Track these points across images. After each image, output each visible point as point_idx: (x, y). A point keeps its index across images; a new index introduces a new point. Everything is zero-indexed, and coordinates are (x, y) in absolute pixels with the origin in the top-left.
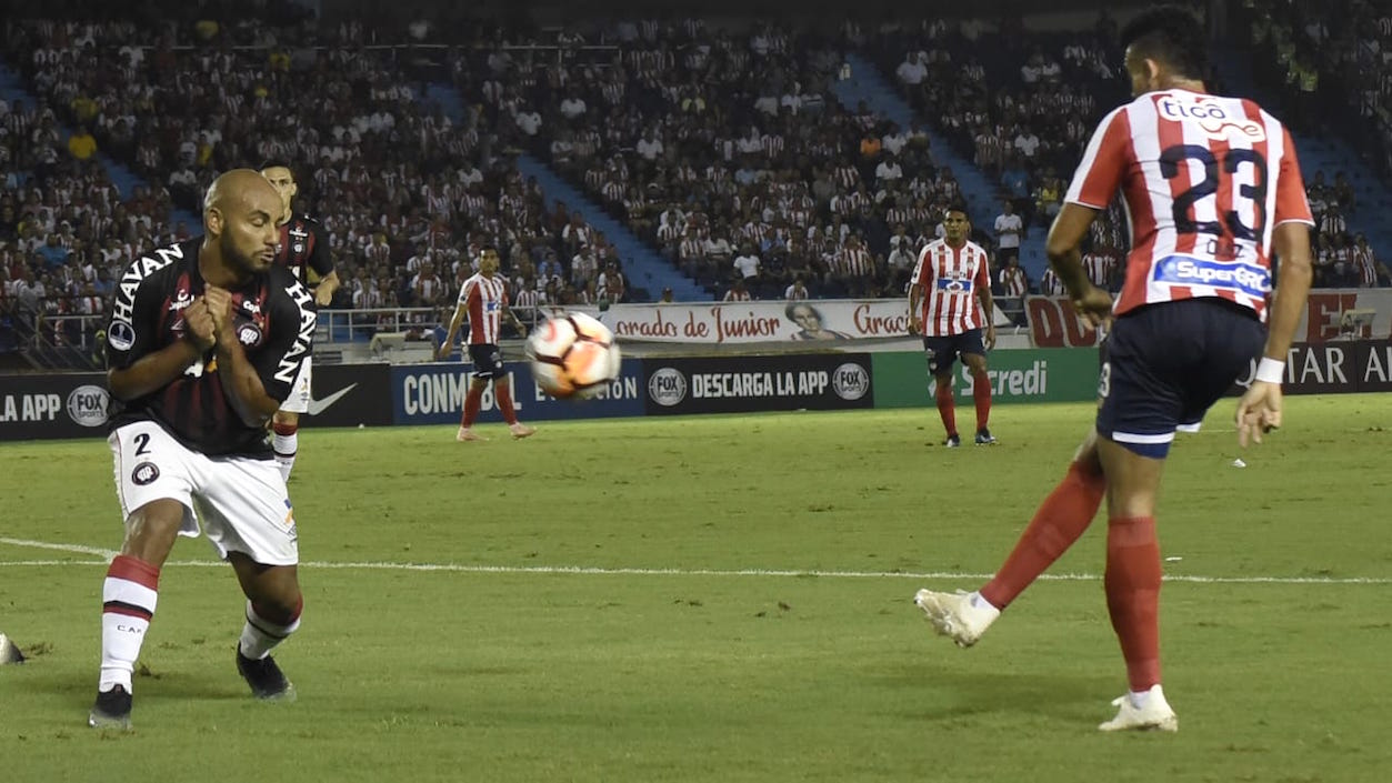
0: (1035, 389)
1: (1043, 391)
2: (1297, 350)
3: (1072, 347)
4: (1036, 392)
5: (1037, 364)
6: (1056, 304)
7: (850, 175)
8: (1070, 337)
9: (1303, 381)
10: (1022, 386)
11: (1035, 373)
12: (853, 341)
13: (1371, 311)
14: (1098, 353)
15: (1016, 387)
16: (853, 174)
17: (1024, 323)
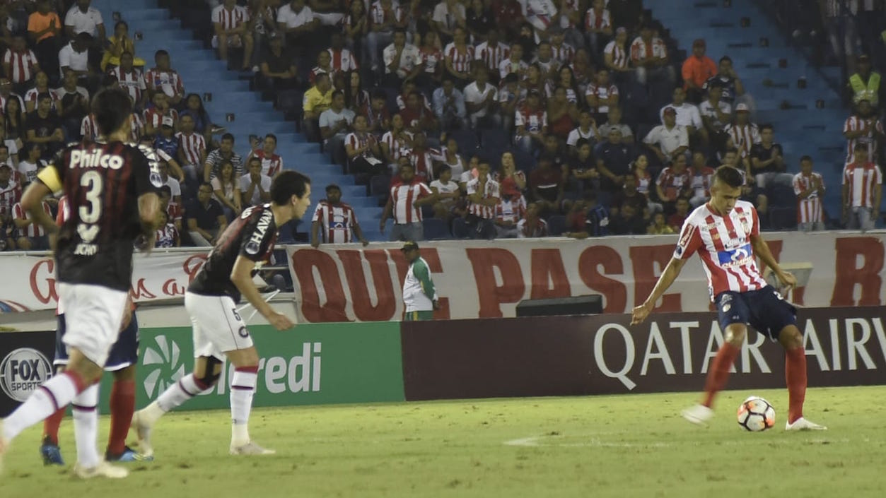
0: (304, 384)
1: (316, 387)
2: (695, 324)
3: (358, 321)
4: (306, 389)
5: (307, 346)
6: (336, 257)
7: (25, 64)
8: (355, 306)
9: (704, 370)
10: (284, 380)
11: (304, 360)
12: (29, 314)
13: (807, 265)
14: (398, 328)
15: (276, 381)
16: (30, 62)
17: (287, 286)
